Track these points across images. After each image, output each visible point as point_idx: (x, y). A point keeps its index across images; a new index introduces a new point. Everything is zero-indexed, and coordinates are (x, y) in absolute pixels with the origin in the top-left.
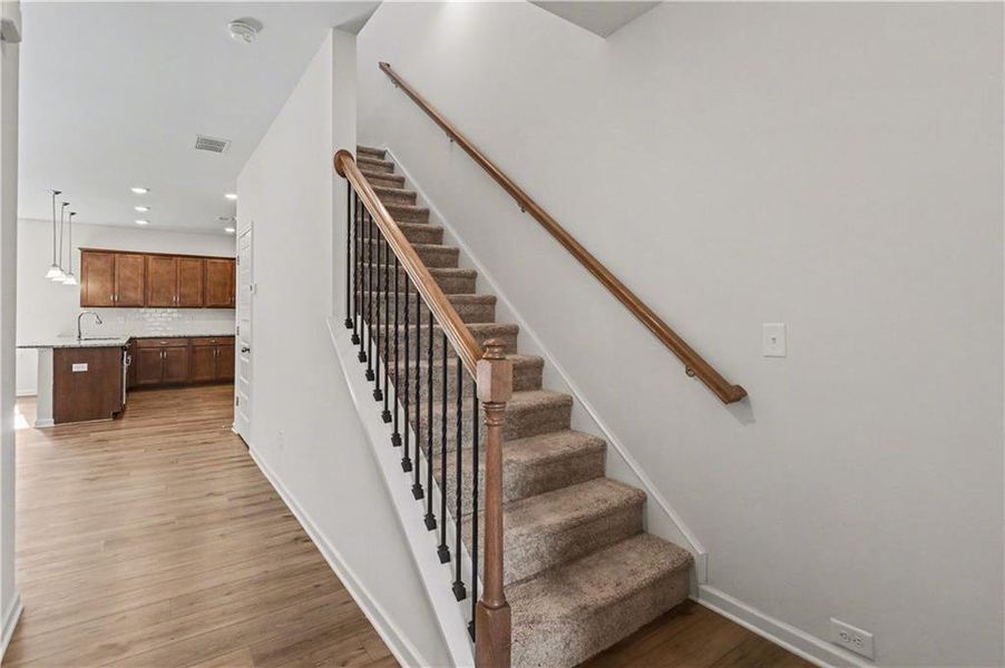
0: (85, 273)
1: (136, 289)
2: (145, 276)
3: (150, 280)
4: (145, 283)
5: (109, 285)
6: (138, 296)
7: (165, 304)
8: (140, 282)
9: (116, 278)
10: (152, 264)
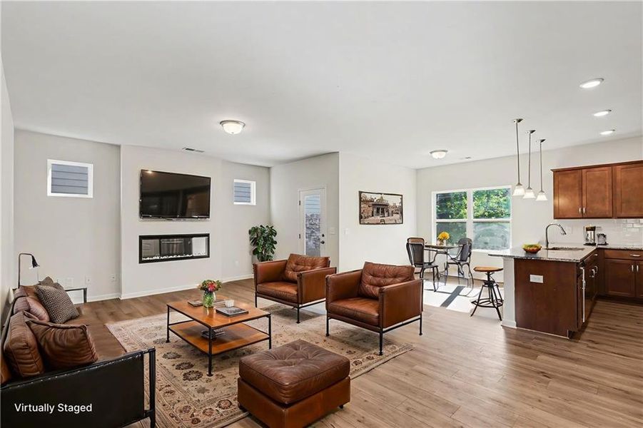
0: (557, 191)
1: (604, 199)
2: (613, 187)
3: (618, 190)
4: (613, 194)
5: (577, 199)
6: (607, 208)
7: (636, 214)
8: (608, 194)
9: (584, 193)
10: (620, 175)
